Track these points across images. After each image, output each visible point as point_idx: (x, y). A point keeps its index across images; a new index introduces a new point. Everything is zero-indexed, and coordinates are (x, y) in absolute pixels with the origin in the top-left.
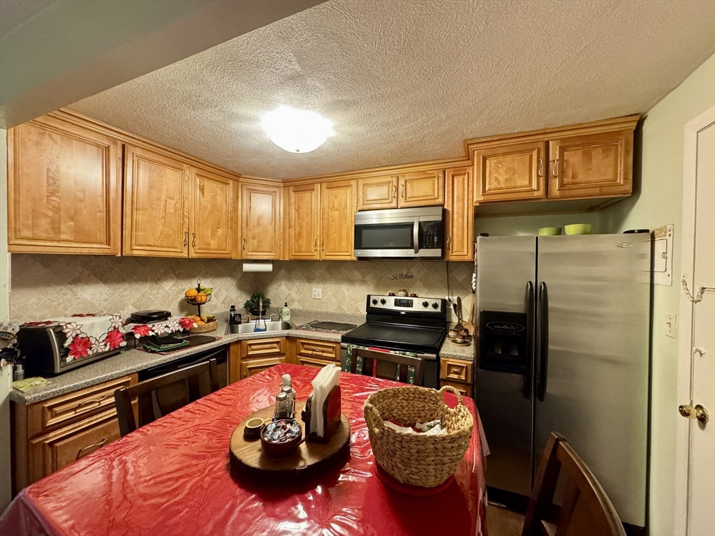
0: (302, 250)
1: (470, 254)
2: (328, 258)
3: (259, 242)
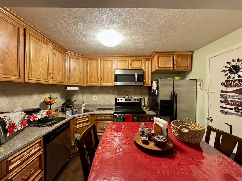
0: (92, 82)
1: (151, 84)
2: (104, 85)
3: (75, 78)
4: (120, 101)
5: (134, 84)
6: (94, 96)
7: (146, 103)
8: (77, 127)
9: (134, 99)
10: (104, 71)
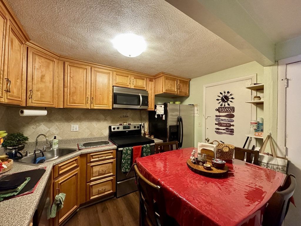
0: (76, 102)
1: (154, 108)
2: (95, 108)
3: (42, 94)
4: (116, 130)
5: (138, 107)
6: (72, 126)
7: (146, 130)
8: (59, 181)
9: (134, 126)
10: (97, 87)
